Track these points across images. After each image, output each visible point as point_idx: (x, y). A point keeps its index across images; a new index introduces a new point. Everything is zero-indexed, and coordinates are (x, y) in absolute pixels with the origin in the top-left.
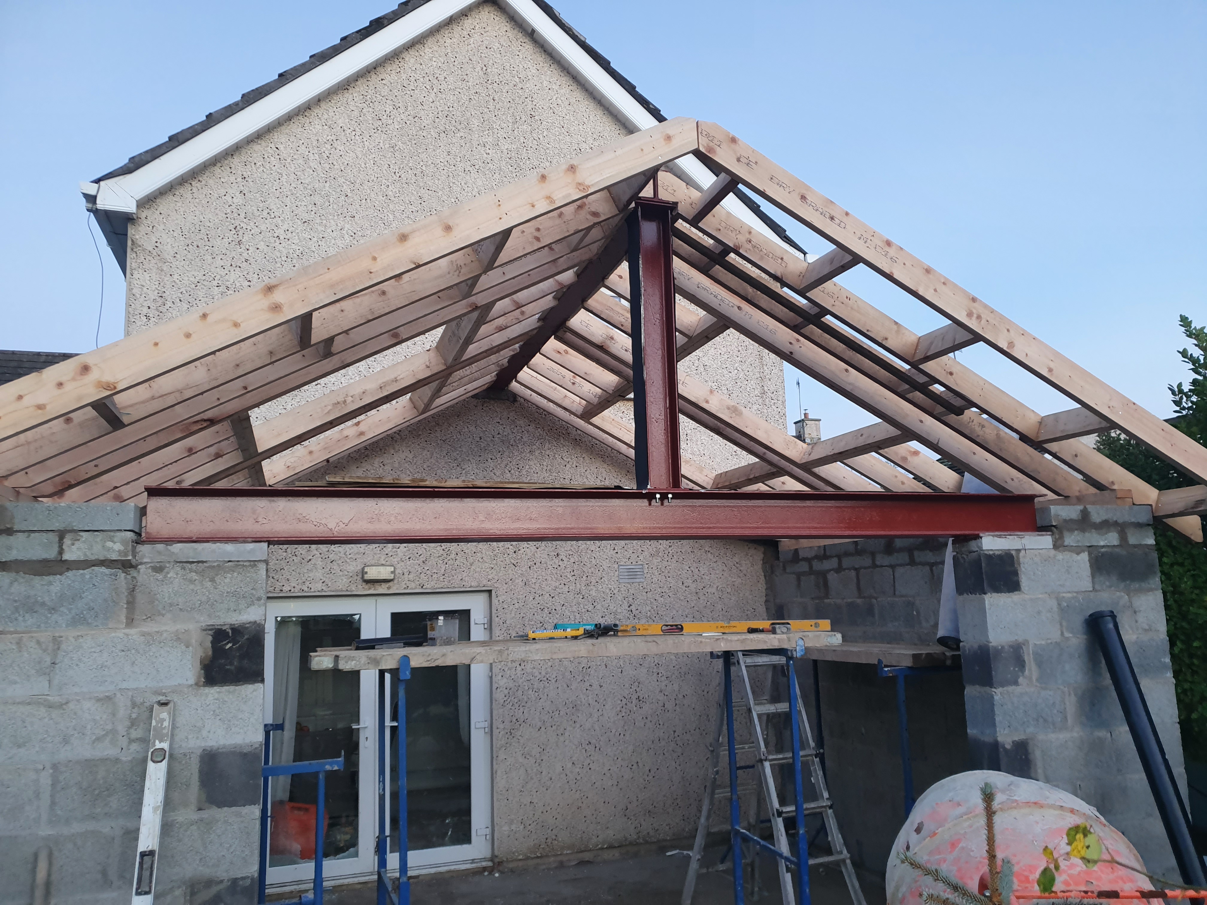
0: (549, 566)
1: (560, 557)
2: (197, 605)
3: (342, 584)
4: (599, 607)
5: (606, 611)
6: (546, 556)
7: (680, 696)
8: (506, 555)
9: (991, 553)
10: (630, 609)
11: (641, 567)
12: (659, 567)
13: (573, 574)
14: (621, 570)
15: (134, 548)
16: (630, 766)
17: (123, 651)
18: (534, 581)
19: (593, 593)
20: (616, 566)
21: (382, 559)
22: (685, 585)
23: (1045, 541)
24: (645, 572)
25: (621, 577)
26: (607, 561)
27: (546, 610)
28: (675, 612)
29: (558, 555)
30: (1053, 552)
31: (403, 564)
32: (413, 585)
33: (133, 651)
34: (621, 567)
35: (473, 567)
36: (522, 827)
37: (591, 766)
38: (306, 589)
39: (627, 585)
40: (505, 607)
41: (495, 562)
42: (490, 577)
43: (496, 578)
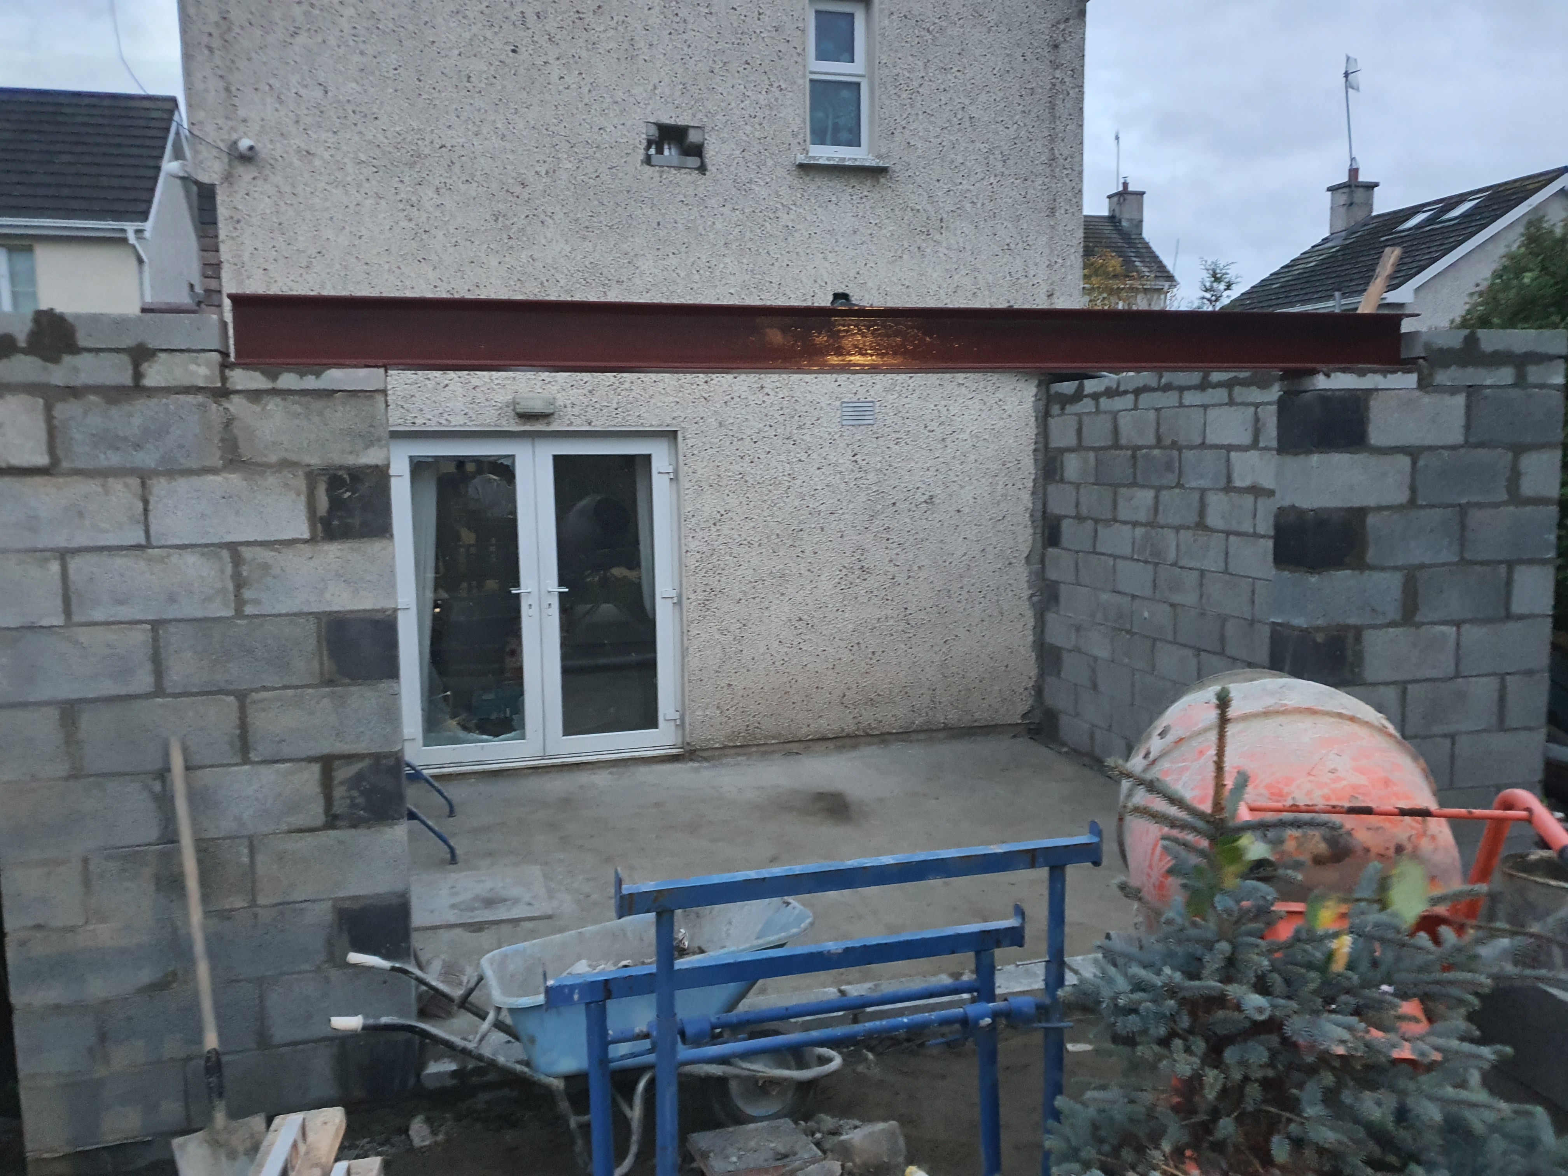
0: (751, 402)
3: (488, 420)
4: (814, 456)
5: (823, 461)
6: (747, 389)
8: (695, 386)
9: (1330, 393)
10: (854, 459)
11: (871, 404)
12: (895, 405)
13: (781, 412)
14: (844, 409)
15: (222, 373)
18: (731, 420)
19: (807, 438)
20: (838, 403)
21: (538, 387)
22: (928, 429)
23: (1410, 380)
24: (876, 411)
25: (845, 418)
26: (827, 396)
27: (747, 458)
28: (913, 464)
29: (762, 387)
30: (1417, 393)
31: (564, 393)
32: (578, 422)
34: (844, 405)
35: (653, 401)
37: (801, 646)
38: (444, 423)
39: (852, 428)
40: (695, 452)
41: (680, 394)
42: (675, 414)
43: (683, 416)
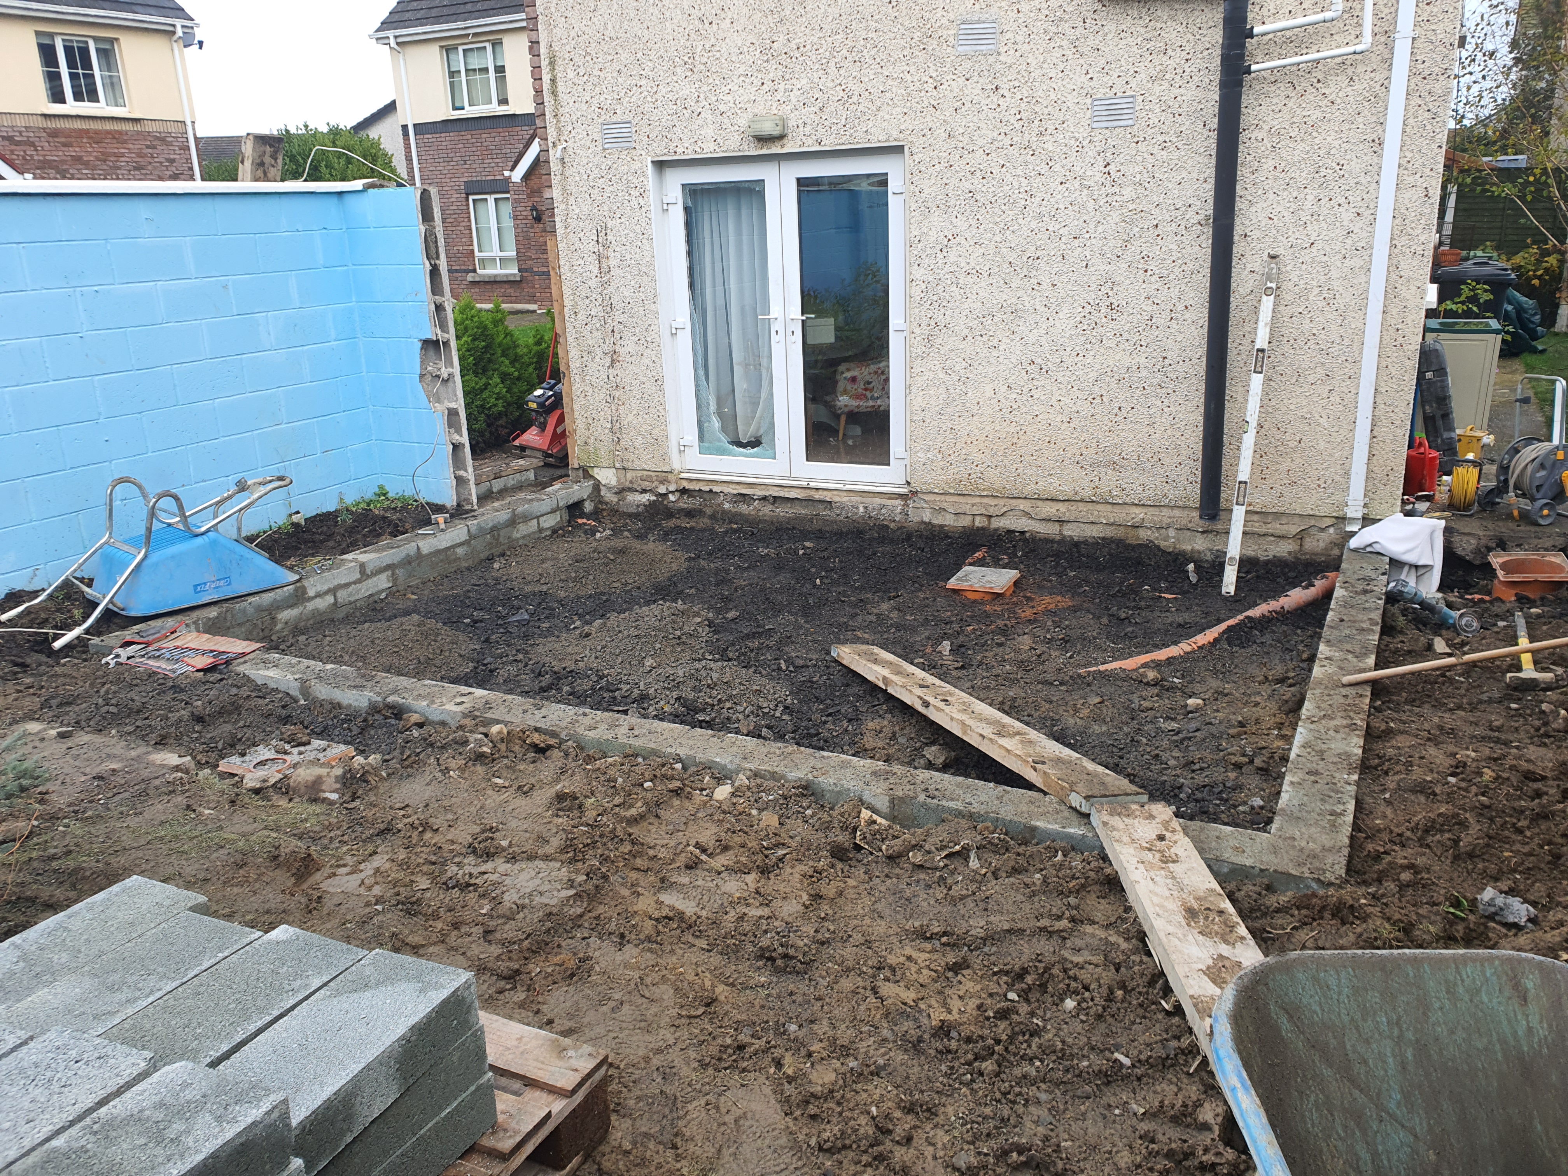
0: (985, 108)
1: (1001, 92)
4: (1057, 168)
5: (1068, 174)
6: (980, 92)
7: (1180, 307)
8: (923, 93)
10: (1106, 170)
11: (1131, 100)
12: (1163, 99)
13: (1019, 117)
14: (1096, 108)
18: (961, 131)
19: (1049, 146)
20: (1089, 101)
21: (774, 108)
22: (1208, 127)
24: (1137, 108)
25: (1096, 119)
26: (1075, 93)
27: (978, 173)
28: (1184, 174)
29: (997, 88)
31: (796, 113)
32: (809, 141)
34: (1096, 103)
35: (881, 113)
36: (940, 456)
37: (1032, 393)
38: (698, 150)
39: (1104, 131)
40: (923, 169)
41: (909, 104)
42: (902, 127)
43: (911, 128)
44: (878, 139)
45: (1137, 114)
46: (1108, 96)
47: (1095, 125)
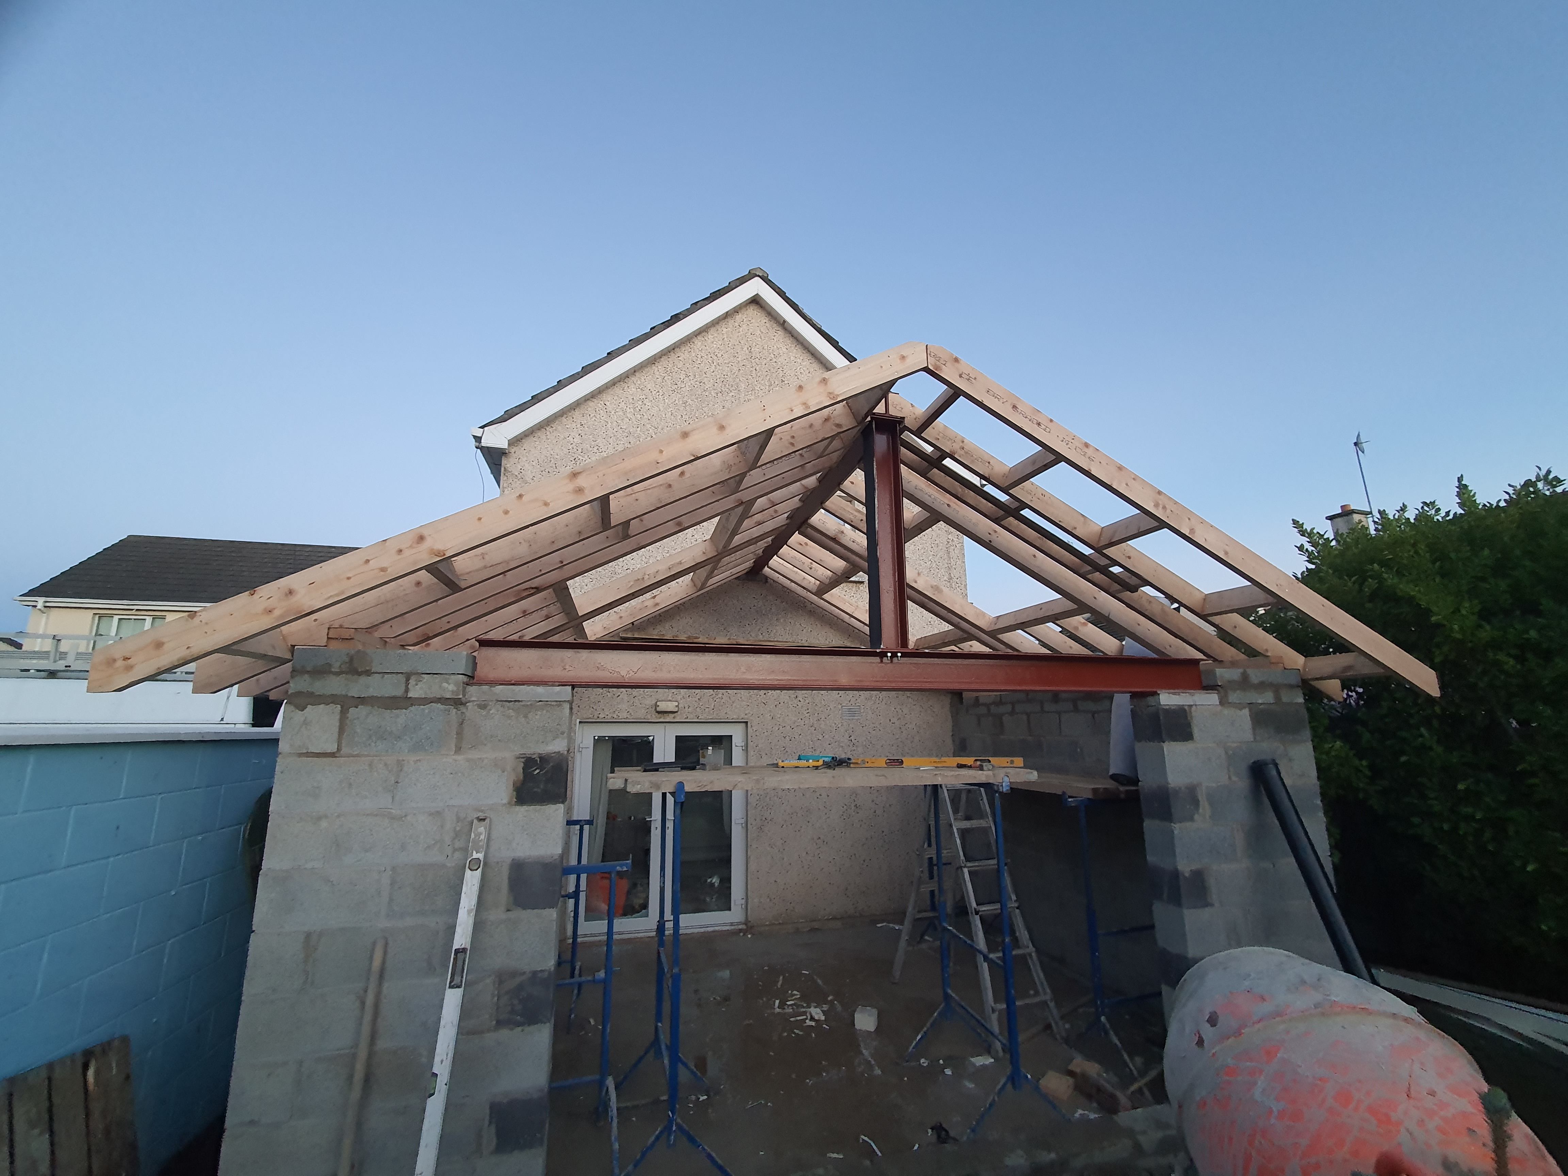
0: (790, 706)
1: (799, 699)
2: (513, 737)
3: (641, 714)
4: (826, 737)
5: (832, 740)
6: (788, 698)
7: (888, 805)
8: (758, 696)
9: (1167, 707)
10: (850, 739)
11: (858, 707)
12: (872, 708)
13: (808, 711)
14: (844, 710)
15: (464, 689)
16: (849, 857)
17: (452, 774)
18: (779, 716)
19: (822, 726)
20: (840, 706)
21: (670, 697)
22: (891, 722)
23: (1213, 698)
24: (862, 711)
25: (843, 715)
26: (834, 702)
27: (787, 737)
28: (884, 742)
29: (797, 697)
30: (1220, 708)
31: (684, 700)
32: (692, 716)
33: (460, 774)
34: (844, 707)
35: (734, 705)
36: (768, 900)
37: (820, 855)
38: (615, 716)
39: (848, 721)
40: (758, 734)
41: (750, 701)
42: (747, 712)
43: (751, 713)
44: (733, 716)
45: (862, 714)
46: (848, 705)
47: (844, 718)
